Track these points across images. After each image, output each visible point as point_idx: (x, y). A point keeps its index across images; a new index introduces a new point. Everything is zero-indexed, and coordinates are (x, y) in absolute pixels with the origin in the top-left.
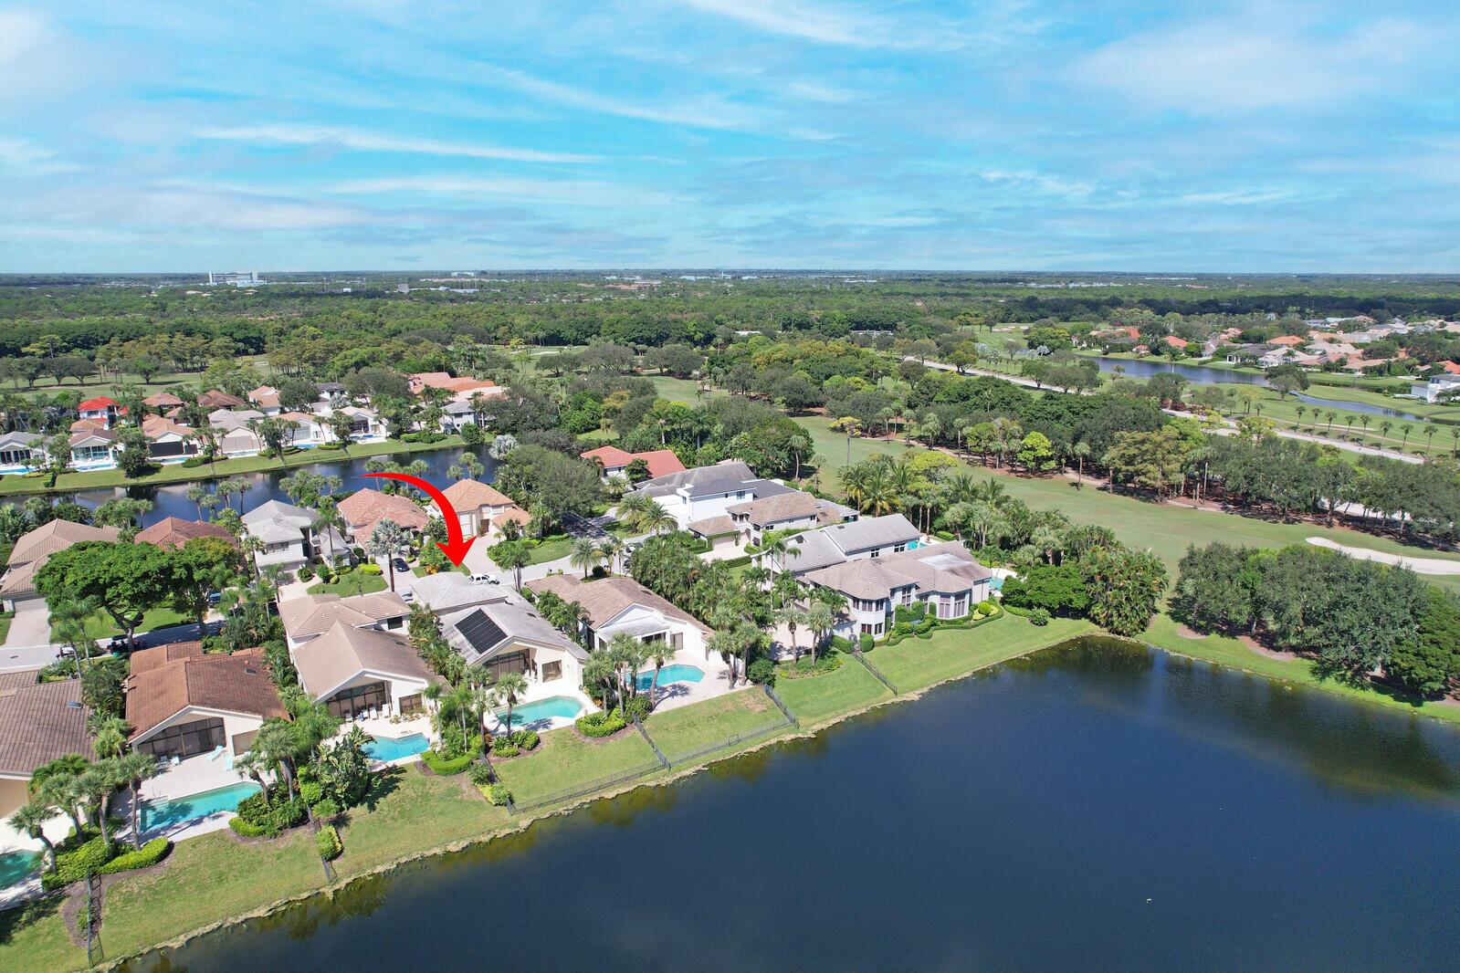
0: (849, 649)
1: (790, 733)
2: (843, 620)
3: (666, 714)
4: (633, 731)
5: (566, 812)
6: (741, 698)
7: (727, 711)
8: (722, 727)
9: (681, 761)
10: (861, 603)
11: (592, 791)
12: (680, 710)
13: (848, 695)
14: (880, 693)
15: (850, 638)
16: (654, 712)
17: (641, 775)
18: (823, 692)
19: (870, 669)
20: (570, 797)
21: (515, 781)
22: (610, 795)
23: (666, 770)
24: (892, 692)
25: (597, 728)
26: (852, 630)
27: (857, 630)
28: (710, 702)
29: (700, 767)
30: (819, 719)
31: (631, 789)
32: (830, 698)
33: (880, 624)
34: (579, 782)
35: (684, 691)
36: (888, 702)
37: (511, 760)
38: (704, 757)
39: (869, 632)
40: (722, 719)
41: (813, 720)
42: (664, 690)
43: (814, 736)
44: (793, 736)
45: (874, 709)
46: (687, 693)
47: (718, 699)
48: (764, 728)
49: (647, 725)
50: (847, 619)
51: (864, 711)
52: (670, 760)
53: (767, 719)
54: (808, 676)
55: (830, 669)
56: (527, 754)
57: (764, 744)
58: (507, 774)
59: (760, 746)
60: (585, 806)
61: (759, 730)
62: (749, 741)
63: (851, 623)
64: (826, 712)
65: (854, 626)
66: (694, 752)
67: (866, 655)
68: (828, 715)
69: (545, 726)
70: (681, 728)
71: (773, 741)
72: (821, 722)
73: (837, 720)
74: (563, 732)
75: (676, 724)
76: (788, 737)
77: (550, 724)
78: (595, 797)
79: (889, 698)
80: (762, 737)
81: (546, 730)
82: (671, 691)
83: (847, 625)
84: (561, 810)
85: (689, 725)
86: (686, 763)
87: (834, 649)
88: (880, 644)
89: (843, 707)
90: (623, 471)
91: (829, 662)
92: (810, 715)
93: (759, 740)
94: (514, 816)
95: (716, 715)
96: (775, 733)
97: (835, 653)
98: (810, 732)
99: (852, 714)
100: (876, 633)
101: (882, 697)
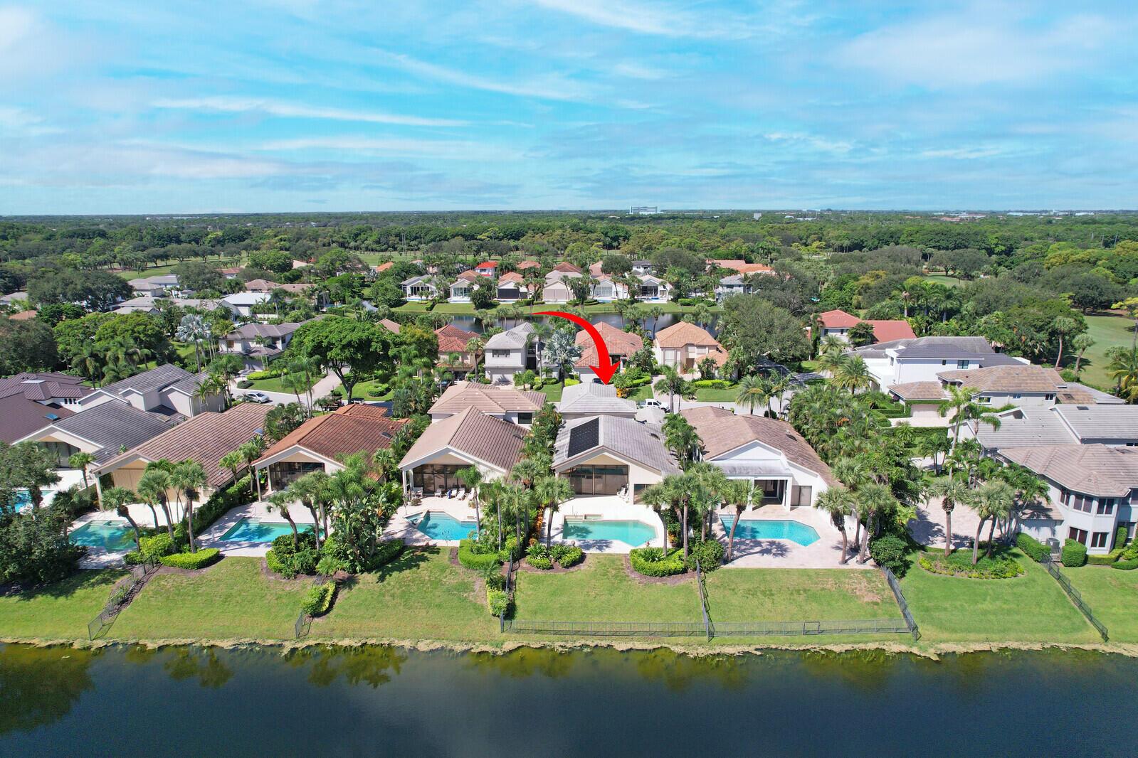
0: (1042, 555)
1: (901, 643)
2: (1041, 515)
3: (741, 573)
4: (690, 580)
5: (560, 649)
6: (851, 578)
7: (823, 589)
8: (807, 608)
9: (730, 633)
10: (1072, 498)
11: (604, 635)
12: (761, 572)
13: (1017, 617)
14: (1075, 629)
15: (1048, 542)
16: (729, 566)
17: (672, 634)
18: (976, 602)
19: (1069, 592)
20: (577, 633)
21: (529, 596)
22: (621, 646)
23: (706, 638)
24: (1099, 635)
25: (648, 565)
26: (1054, 532)
27: (1062, 534)
28: (805, 573)
29: (751, 649)
30: (954, 636)
31: (651, 647)
32: (985, 613)
33: (1104, 535)
34: (596, 619)
35: (782, 550)
36: (1087, 647)
37: (540, 573)
38: (762, 637)
39: (1083, 541)
40: (812, 597)
41: (945, 636)
42: (759, 544)
43: (935, 658)
44: (904, 648)
45: (1055, 649)
46: (782, 555)
47: (818, 572)
48: (868, 625)
49: (711, 578)
50: (1048, 517)
51: (1037, 647)
52: (718, 628)
53: (875, 615)
54: (962, 576)
55: (999, 574)
56: (560, 571)
57: (856, 646)
58: (526, 586)
59: (849, 647)
60: (585, 650)
61: (856, 625)
62: (835, 635)
63: (1053, 523)
64: (968, 631)
65: (1057, 528)
66: (755, 628)
67: (1068, 572)
68: (972, 636)
69: (600, 548)
70: (751, 593)
71: (872, 646)
72: (957, 641)
73: (985, 647)
74: (613, 559)
75: (747, 586)
76: (894, 647)
77: (607, 546)
78: (604, 643)
79: (1090, 640)
80: (858, 636)
81: (598, 552)
82: (765, 548)
83: (1044, 524)
84: (557, 644)
85: (763, 593)
86: (737, 638)
87: (1015, 550)
88: (1099, 561)
89: (1004, 631)
90: (845, 334)
91: (1000, 565)
92: (941, 626)
93: (852, 639)
94: (504, 634)
95: (805, 591)
96: (877, 636)
97: (1016, 555)
98: (932, 651)
99: (1013, 645)
100: (1094, 544)
101: (1078, 635)
